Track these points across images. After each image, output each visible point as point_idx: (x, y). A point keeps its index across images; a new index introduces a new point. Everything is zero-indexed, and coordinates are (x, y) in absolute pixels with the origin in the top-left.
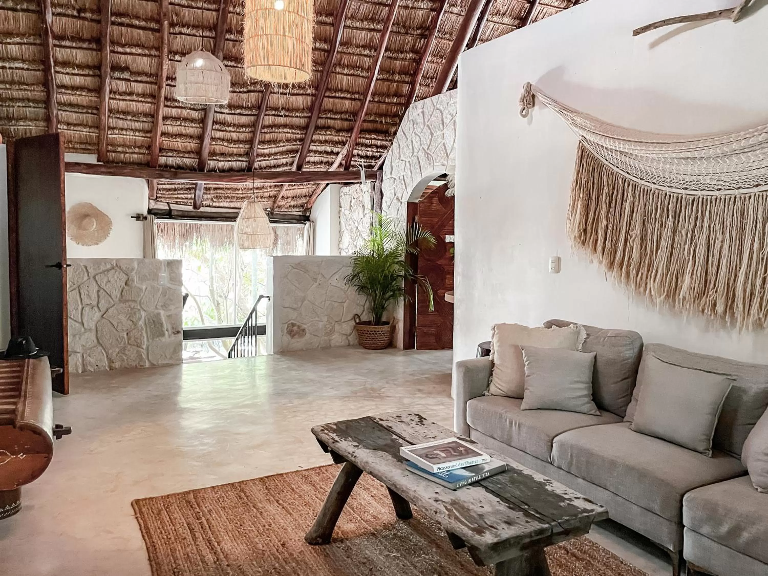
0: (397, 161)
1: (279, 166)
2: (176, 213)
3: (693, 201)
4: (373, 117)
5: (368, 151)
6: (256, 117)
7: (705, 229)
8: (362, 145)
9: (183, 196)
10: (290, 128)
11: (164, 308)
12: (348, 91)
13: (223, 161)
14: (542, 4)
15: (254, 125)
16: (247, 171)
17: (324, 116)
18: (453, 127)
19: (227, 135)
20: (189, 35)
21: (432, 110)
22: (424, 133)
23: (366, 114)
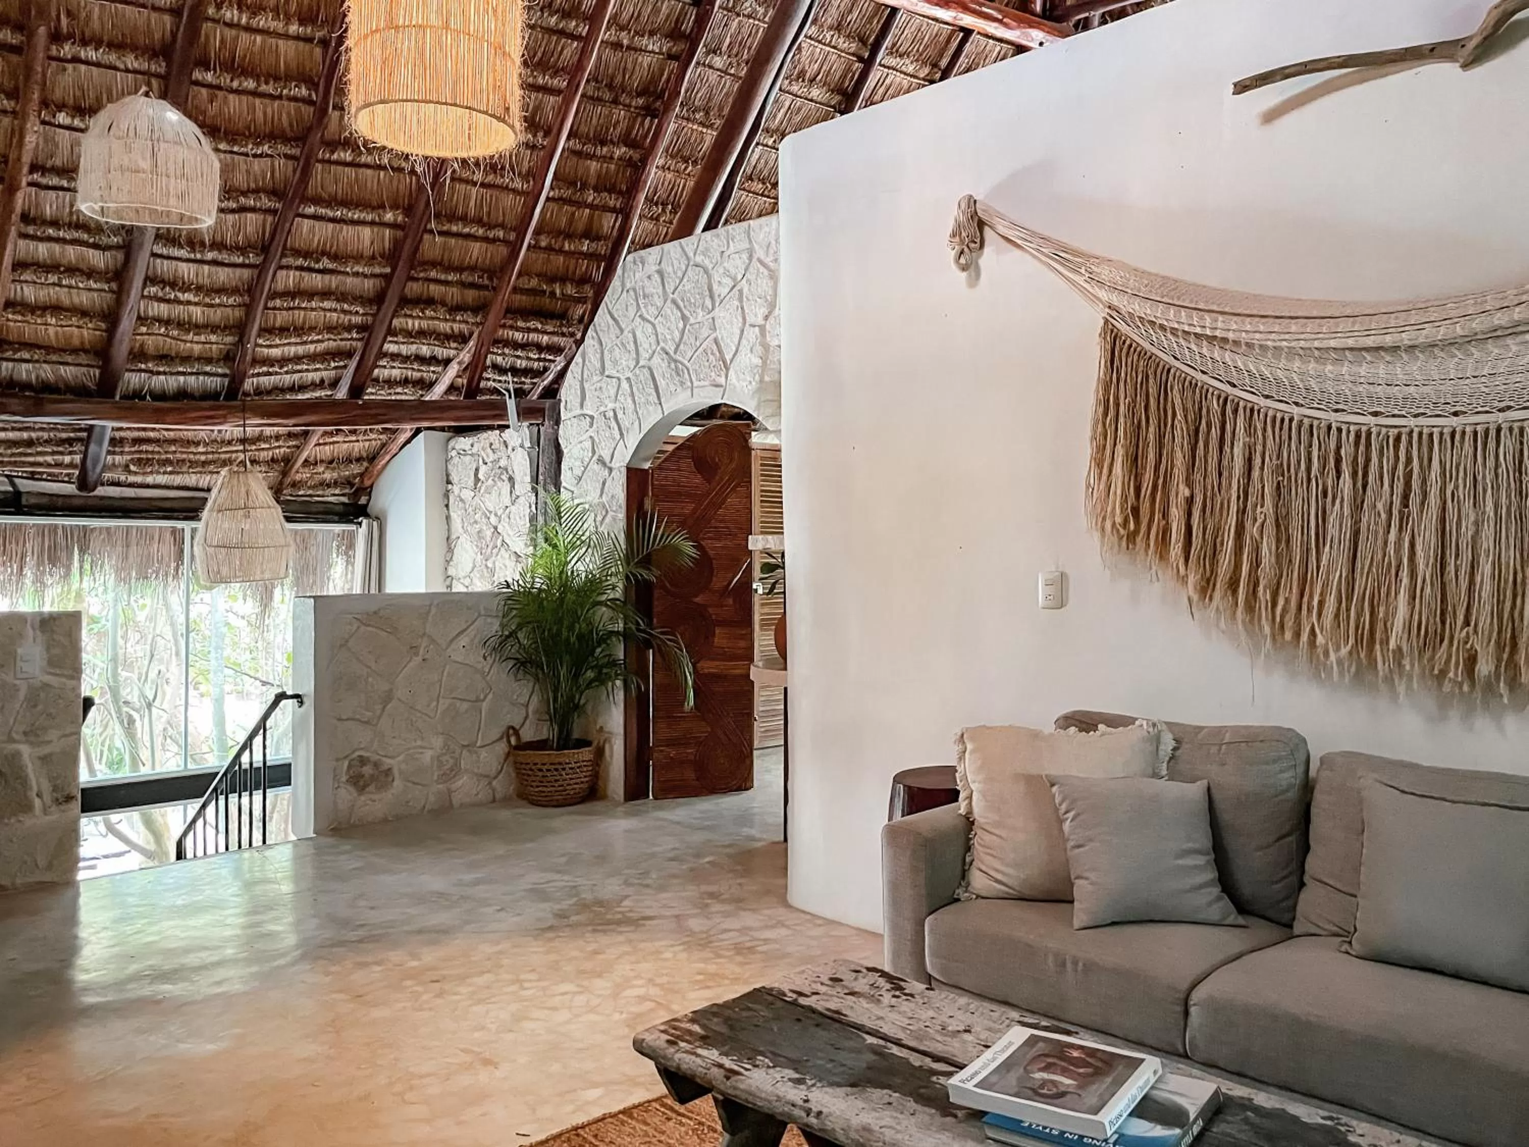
0: (595, 378)
1: (302, 388)
2: (33, 501)
3: (1398, 439)
4: (534, 283)
5: (518, 357)
6: (256, 272)
7: (1433, 499)
8: (507, 343)
9: (49, 459)
10: (338, 300)
11: (32, 739)
12: (479, 222)
13: (165, 373)
14: (884, 66)
15: (251, 290)
16: (225, 399)
17: (422, 275)
18: (736, 303)
19: (178, 311)
20: (98, 65)
21: (684, 268)
22: (666, 317)
23: (520, 275)
